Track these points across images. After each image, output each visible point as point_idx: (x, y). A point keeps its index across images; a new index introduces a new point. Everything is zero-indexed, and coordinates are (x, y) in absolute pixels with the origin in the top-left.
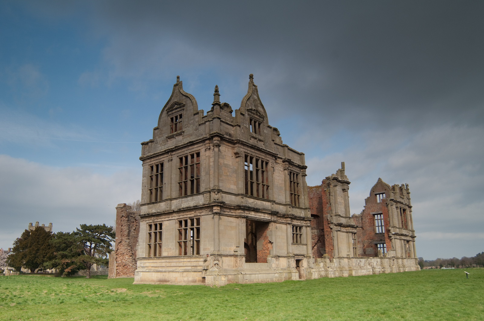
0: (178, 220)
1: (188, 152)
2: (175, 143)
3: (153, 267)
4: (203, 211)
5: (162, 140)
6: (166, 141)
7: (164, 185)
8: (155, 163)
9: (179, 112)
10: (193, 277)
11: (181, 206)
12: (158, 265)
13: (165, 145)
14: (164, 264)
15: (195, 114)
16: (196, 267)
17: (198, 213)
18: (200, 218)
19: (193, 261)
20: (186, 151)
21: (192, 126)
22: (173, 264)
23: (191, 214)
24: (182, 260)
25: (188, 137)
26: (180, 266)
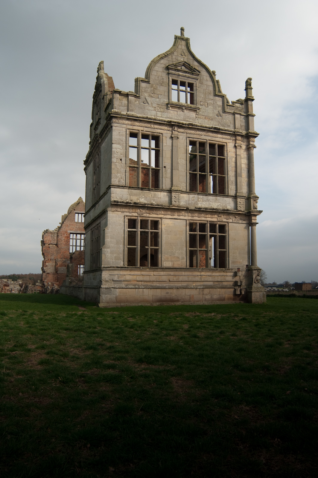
0: (190, 221)
1: (208, 138)
2: (182, 117)
3: (142, 281)
4: (230, 217)
5: (156, 103)
6: (166, 107)
7: (164, 169)
8: (142, 131)
9: (189, 79)
10: (219, 295)
11: (197, 204)
12: (153, 278)
13: (163, 112)
14: (164, 278)
15: (216, 95)
16: (221, 283)
17: (223, 219)
18: (227, 225)
19: (217, 275)
20: (203, 136)
21: (212, 108)
22: (181, 278)
23: (211, 218)
24: (199, 274)
25: (205, 118)
26: (195, 281)
